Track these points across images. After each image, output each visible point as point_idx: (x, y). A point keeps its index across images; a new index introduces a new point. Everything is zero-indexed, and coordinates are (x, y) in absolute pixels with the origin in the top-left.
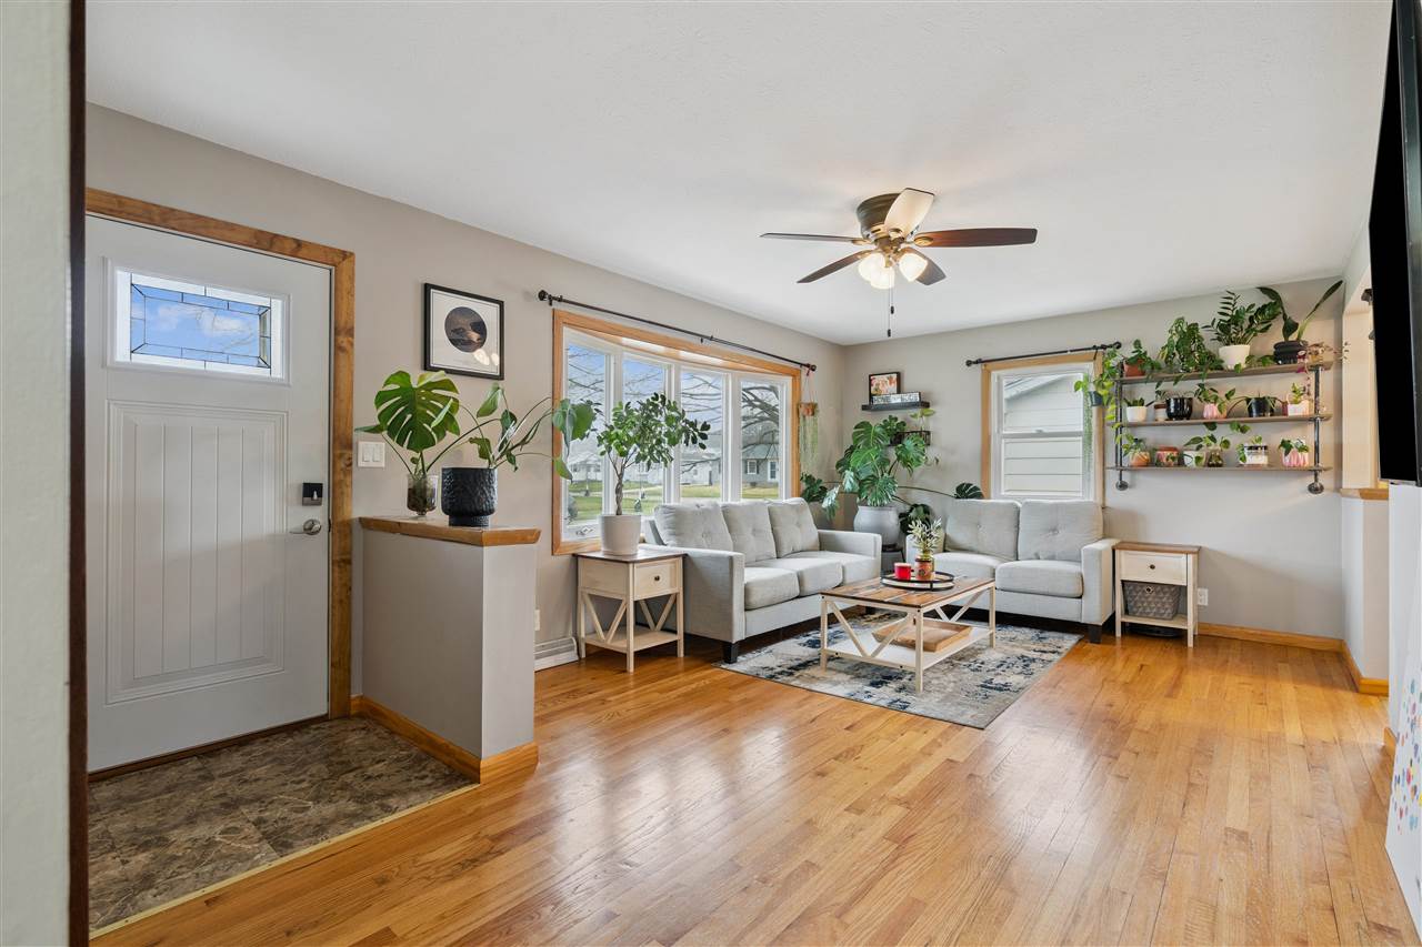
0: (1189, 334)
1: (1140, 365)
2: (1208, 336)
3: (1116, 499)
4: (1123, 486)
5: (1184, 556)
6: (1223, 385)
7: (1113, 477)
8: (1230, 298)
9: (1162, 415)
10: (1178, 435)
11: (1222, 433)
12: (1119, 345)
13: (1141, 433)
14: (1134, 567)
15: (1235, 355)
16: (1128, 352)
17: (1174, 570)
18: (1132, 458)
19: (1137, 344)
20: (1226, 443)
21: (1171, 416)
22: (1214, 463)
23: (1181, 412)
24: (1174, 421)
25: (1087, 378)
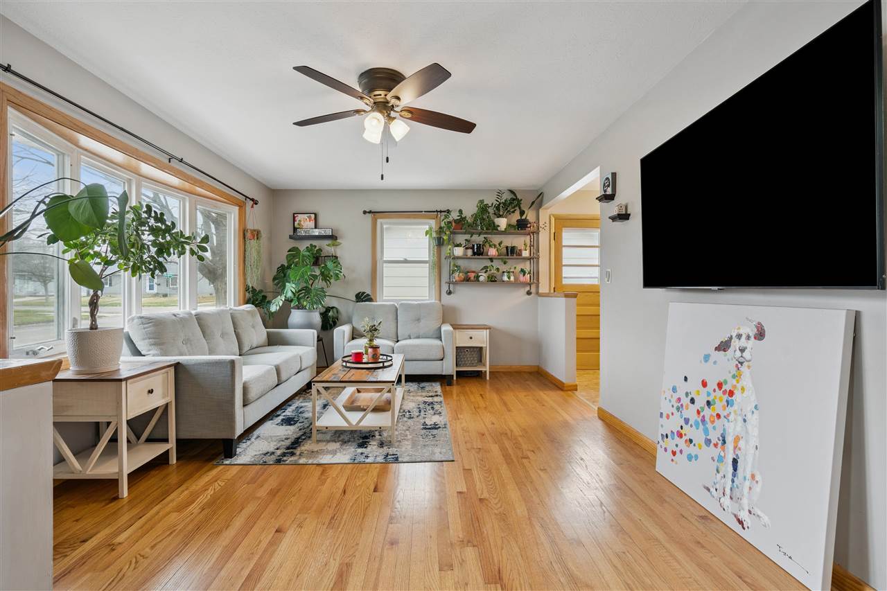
0: (483, 209)
1: (461, 223)
2: (491, 210)
3: (447, 300)
4: (450, 293)
5: (485, 331)
6: (496, 239)
7: (445, 288)
8: (500, 193)
9: (470, 252)
10: (476, 265)
11: (496, 264)
12: (448, 211)
13: (459, 262)
14: (463, 339)
15: (502, 223)
16: (455, 216)
17: (481, 339)
18: (457, 276)
19: (460, 211)
20: (498, 269)
21: (474, 254)
22: (492, 280)
23: (479, 252)
24: (476, 257)
25: (431, 229)
